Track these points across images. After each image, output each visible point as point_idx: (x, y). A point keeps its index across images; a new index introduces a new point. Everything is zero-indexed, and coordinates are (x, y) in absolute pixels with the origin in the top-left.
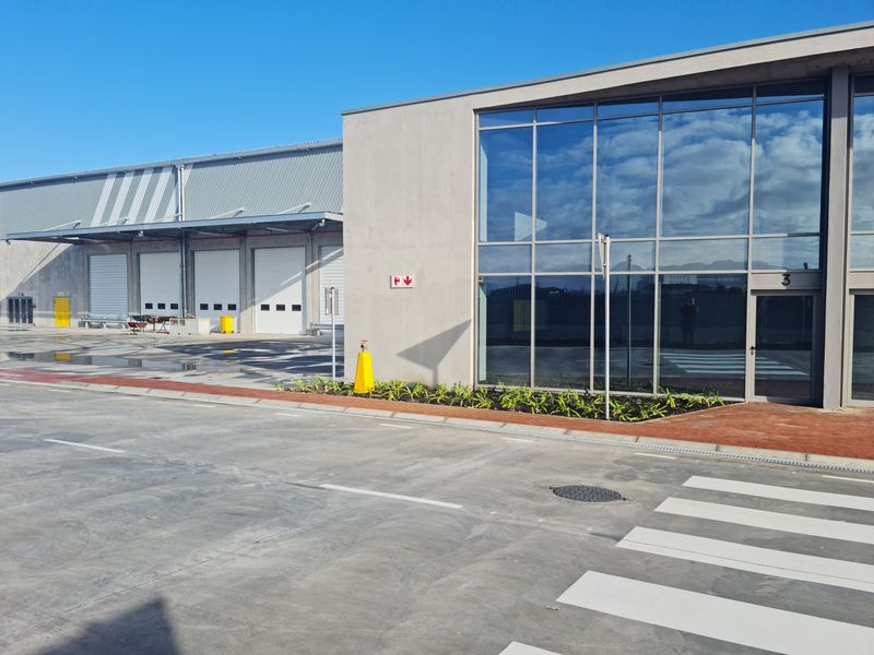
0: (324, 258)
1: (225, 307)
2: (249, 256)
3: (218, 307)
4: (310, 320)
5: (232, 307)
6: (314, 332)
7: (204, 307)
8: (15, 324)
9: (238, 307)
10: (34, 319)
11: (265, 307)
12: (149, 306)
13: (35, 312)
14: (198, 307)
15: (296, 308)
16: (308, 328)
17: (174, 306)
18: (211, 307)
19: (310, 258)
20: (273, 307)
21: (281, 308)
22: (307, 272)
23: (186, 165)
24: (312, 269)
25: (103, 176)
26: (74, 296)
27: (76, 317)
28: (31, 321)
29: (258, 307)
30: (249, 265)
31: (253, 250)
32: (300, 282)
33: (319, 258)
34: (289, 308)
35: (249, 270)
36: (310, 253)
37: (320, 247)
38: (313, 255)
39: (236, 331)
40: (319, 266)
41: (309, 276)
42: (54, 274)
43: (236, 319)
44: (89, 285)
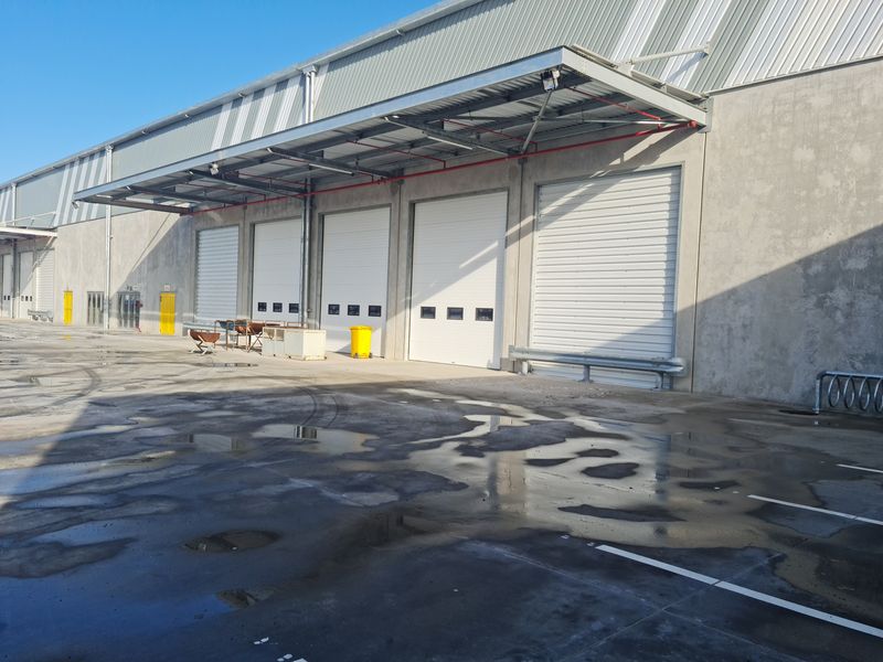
0: (546, 211)
1: (364, 311)
2: (405, 215)
3: (354, 310)
4: (509, 341)
5: (375, 311)
6: (516, 365)
7: (334, 309)
8: (123, 329)
9: (383, 311)
10: (141, 321)
11: (428, 312)
12: (262, 307)
13: (142, 312)
14: (325, 309)
15: (485, 314)
16: (505, 355)
17: (293, 308)
18: (344, 310)
19: (515, 212)
20: (441, 313)
21: (455, 313)
22: (507, 242)
23: (318, 67)
24: (520, 235)
25: (215, 109)
26: (180, 290)
27: (181, 320)
28: (137, 325)
29: (416, 311)
30: (405, 232)
31: (412, 206)
32: (493, 263)
33: (536, 209)
34: (469, 314)
35: (404, 243)
36: (515, 202)
37: (538, 187)
38: (522, 206)
39: (377, 353)
40: (534, 226)
41: (513, 248)
42: (162, 258)
43: (379, 332)
44: (196, 274)
